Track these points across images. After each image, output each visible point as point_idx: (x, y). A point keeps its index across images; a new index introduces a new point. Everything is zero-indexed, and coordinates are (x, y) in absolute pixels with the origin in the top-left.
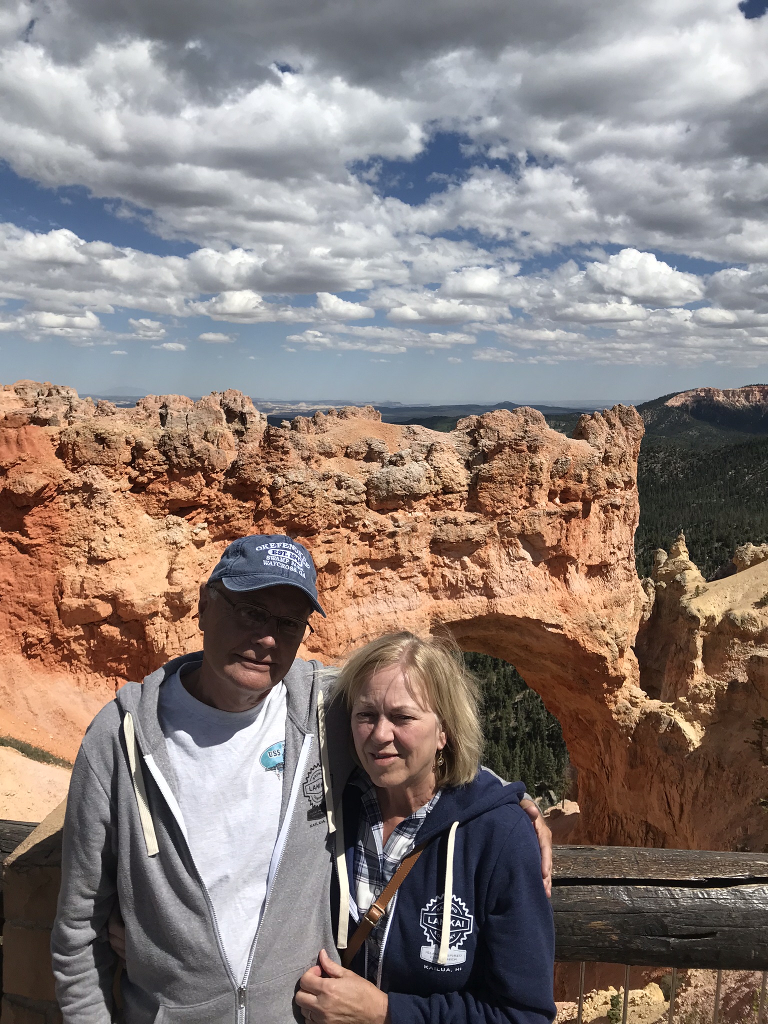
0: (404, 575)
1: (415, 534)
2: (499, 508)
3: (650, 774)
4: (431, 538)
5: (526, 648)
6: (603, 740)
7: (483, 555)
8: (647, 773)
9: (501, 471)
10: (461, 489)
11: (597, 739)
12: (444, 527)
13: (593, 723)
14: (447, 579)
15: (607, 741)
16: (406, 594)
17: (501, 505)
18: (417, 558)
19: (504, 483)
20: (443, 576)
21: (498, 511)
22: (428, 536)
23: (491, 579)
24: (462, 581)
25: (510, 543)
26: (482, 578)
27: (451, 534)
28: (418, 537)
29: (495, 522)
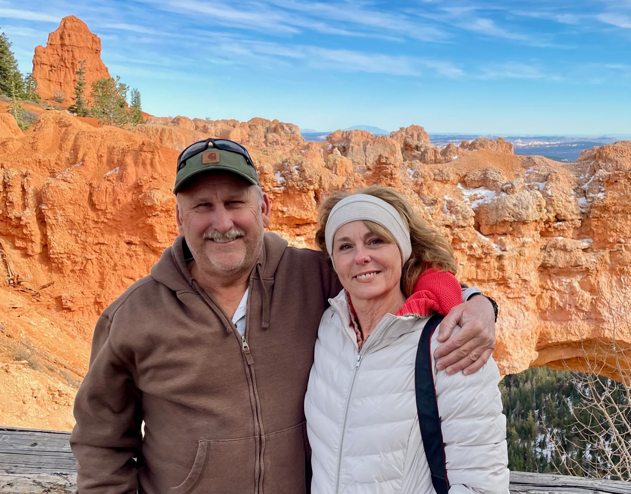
0: (511, 296)
1: (522, 258)
2: (612, 236)
4: (540, 263)
7: (593, 281)
9: (615, 201)
10: (574, 217)
12: (553, 253)
14: (556, 302)
16: (513, 313)
17: (614, 234)
18: (525, 281)
19: (618, 212)
20: (551, 299)
21: (611, 240)
22: (537, 261)
23: (600, 304)
24: (570, 305)
25: (622, 271)
26: (592, 302)
27: (560, 260)
28: (526, 261)
29: (608, 251)
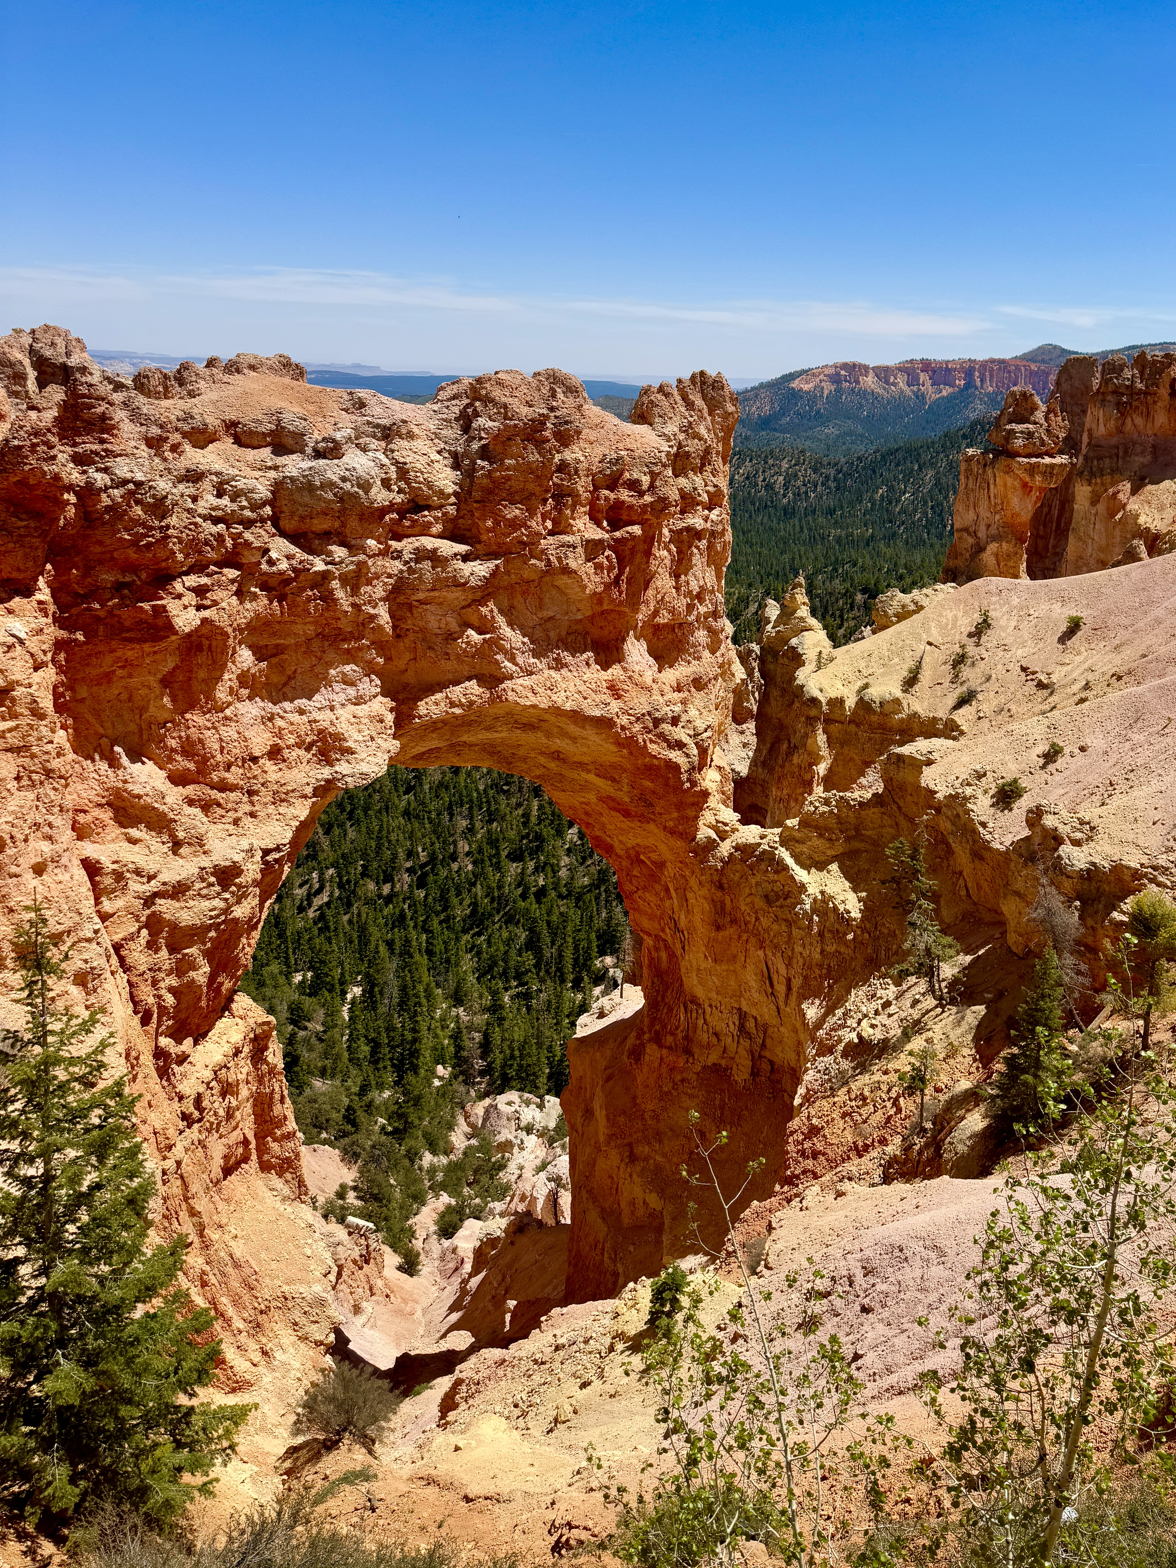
2: (508, 532)
3: (745, 937)
4: (392, 582)
5: (557, 756)
6: (676, 890)
8: (740, 937)
9: (510, 473)
10: (444, 501)
11: (667, 890)
12: (415, 564)
13: (661, 865)
15: (683, 891)
18: (370, 616)
21: (508, 539)
22: (388, 580)
27: (428, 575)
28: (370, 581)
29: (503, 557)
